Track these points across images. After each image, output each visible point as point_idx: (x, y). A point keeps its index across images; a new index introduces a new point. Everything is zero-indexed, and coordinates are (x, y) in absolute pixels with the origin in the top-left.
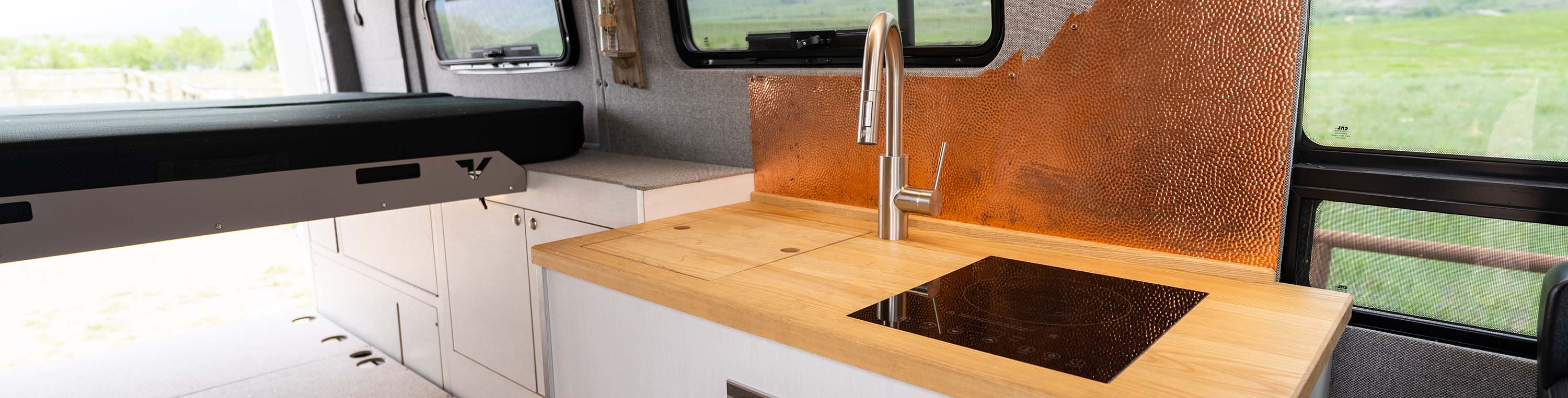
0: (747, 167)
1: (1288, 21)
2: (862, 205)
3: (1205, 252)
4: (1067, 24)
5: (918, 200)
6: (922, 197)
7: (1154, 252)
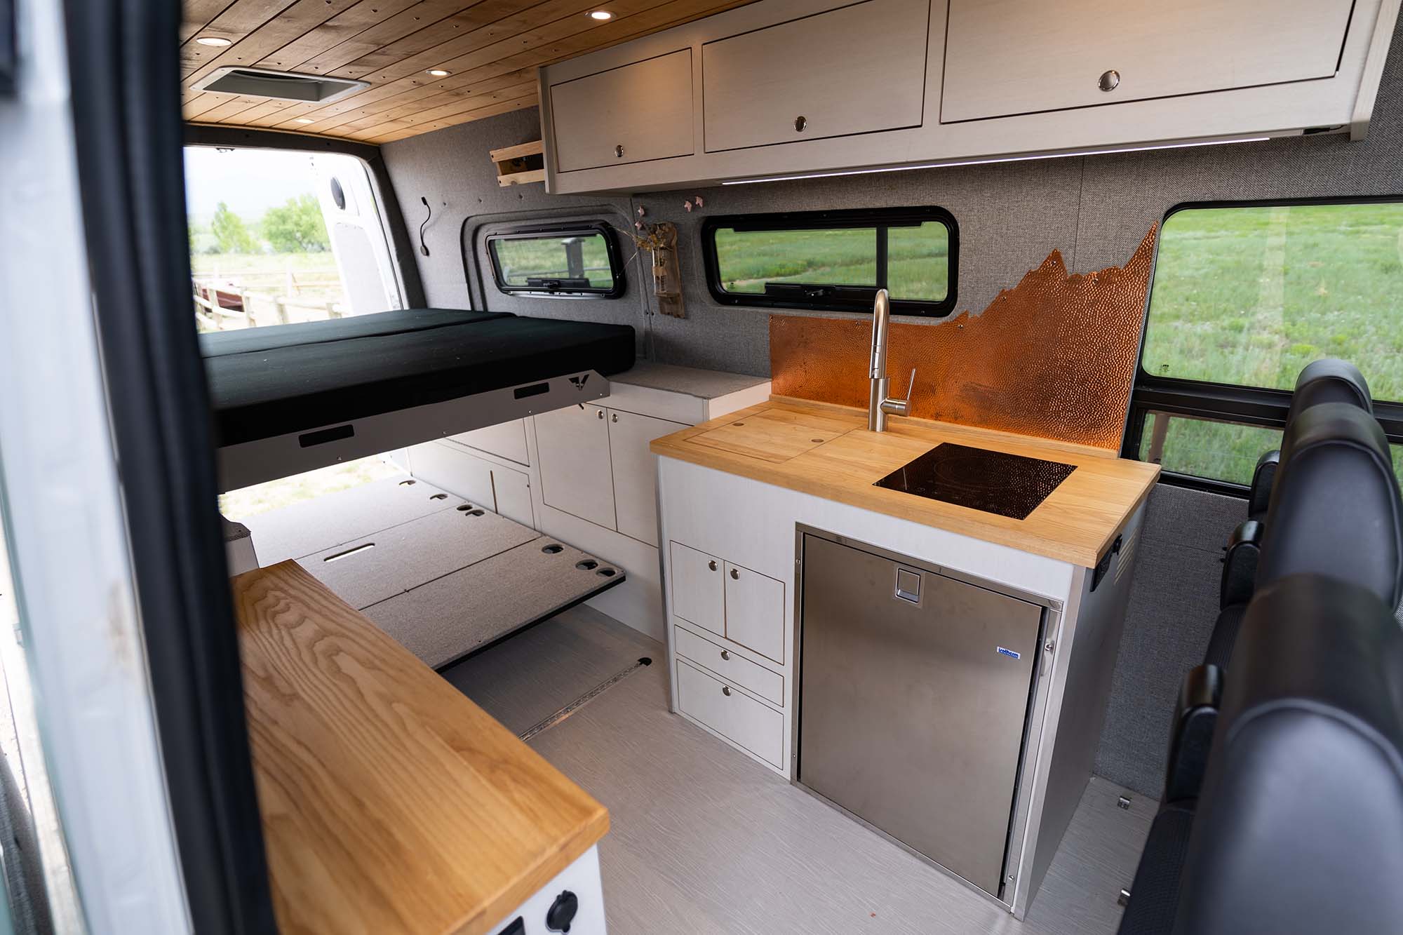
0: (767, 377)
1: (1137, 305)
2: (851, 405)
3: (1078, 440)
4: (1000, 296)
5: (897, 406)
6: (900, 405)
7: (1046, 439)
